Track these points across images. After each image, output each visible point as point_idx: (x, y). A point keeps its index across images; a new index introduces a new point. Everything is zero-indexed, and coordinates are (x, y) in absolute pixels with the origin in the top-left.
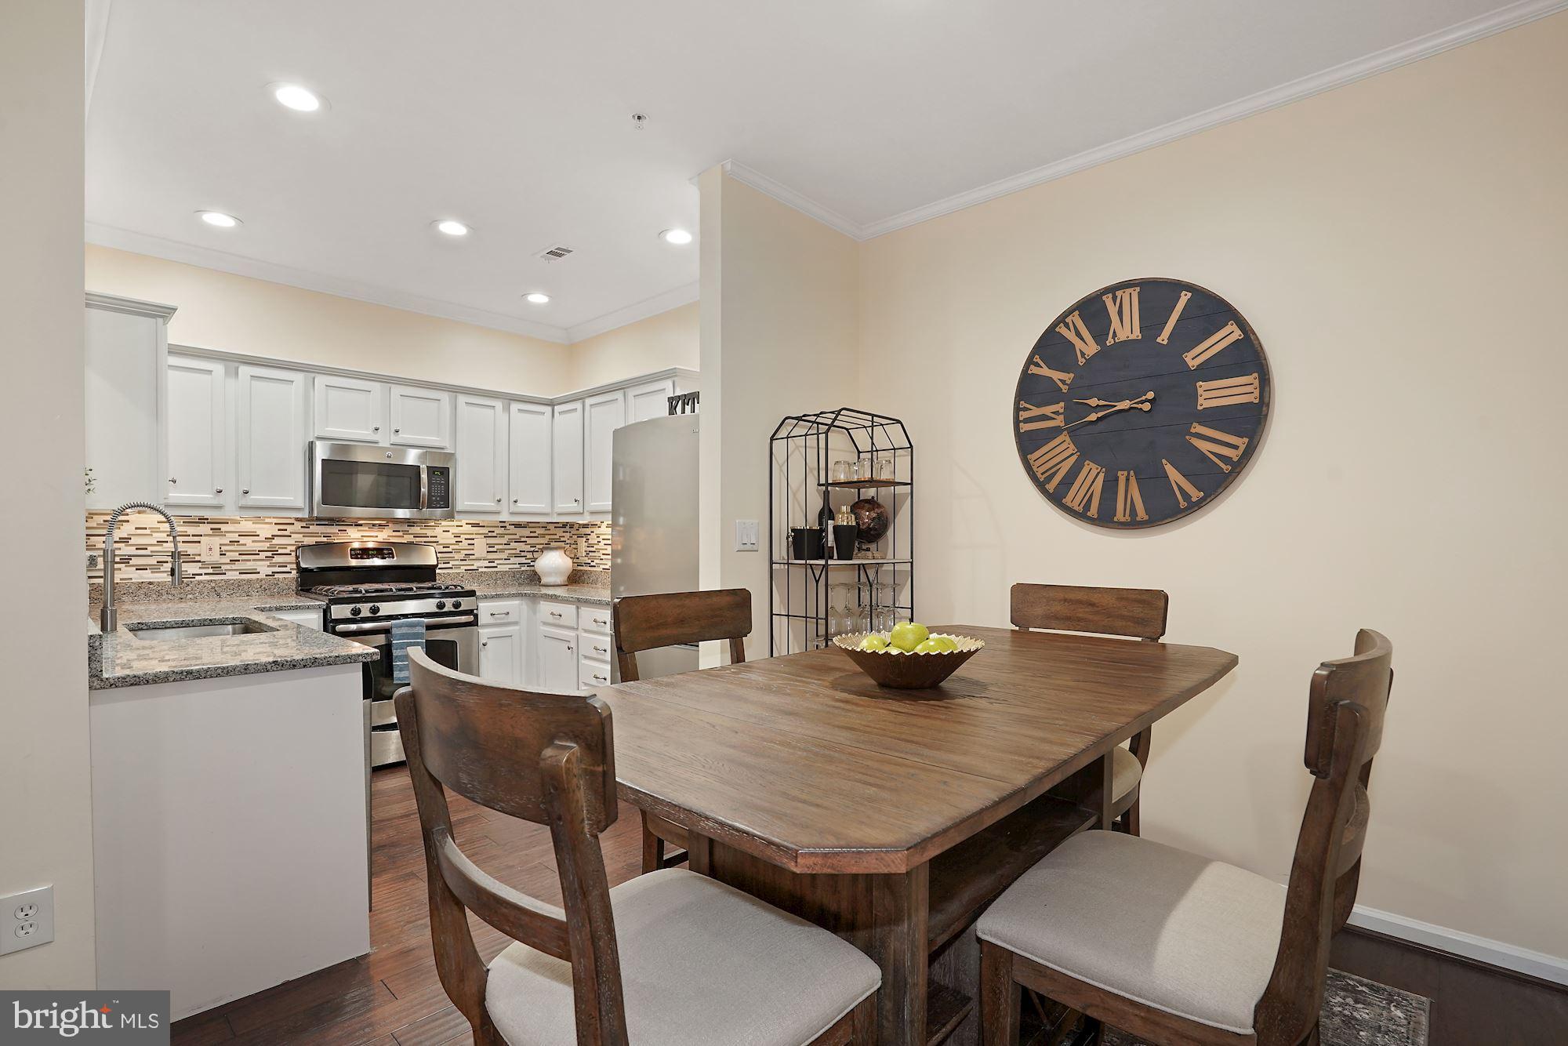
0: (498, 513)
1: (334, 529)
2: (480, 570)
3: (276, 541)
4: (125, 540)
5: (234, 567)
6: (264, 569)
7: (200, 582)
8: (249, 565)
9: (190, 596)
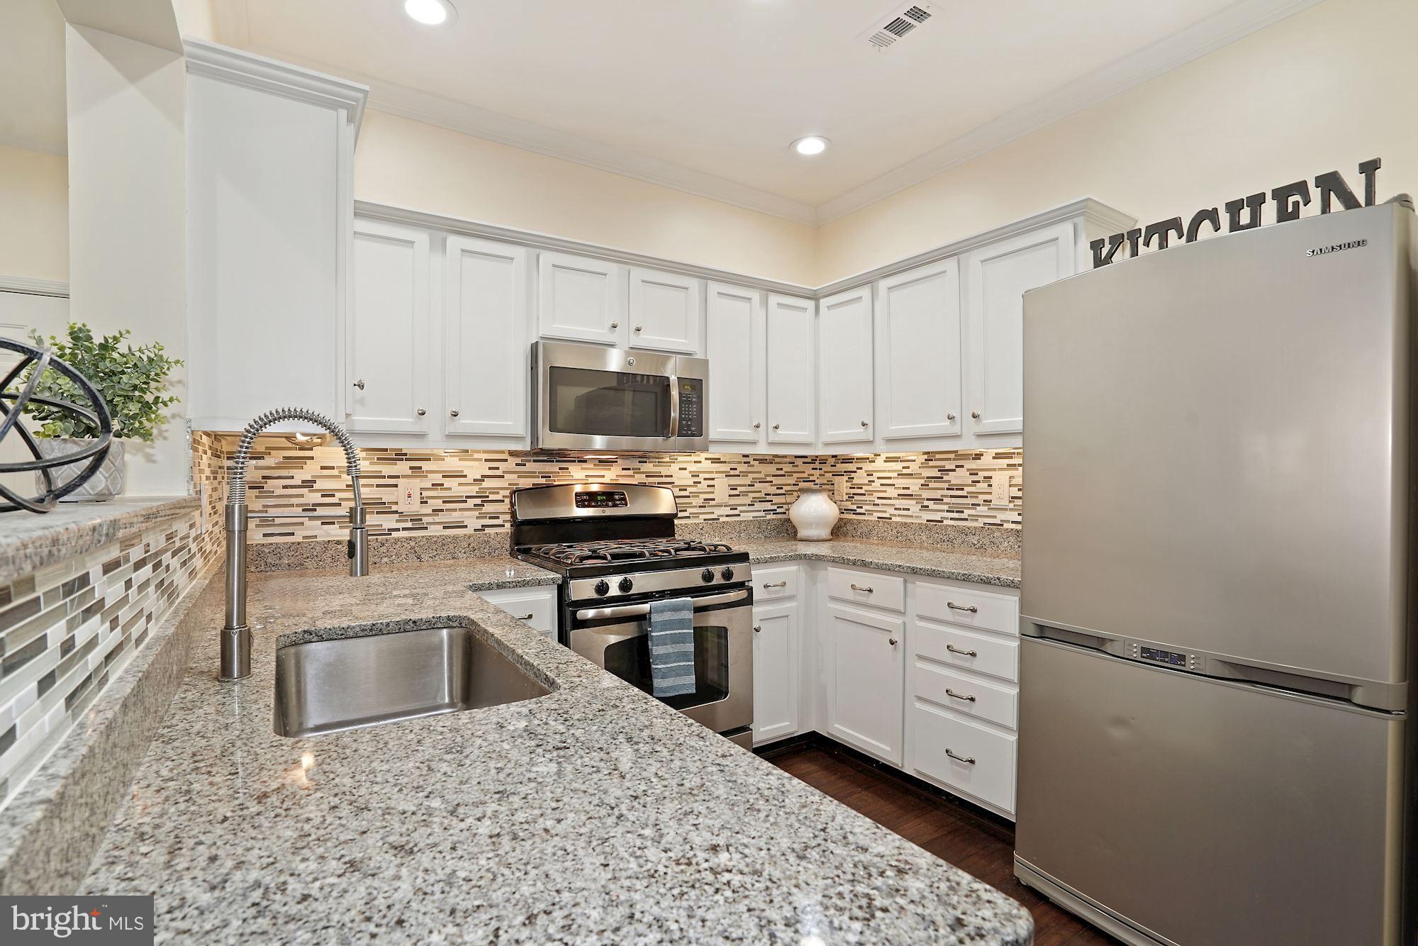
0: (754, 443)
1: (554, 467)
2: (722, 519)
3: (487, 483)
4: (308, 484)
5: (437, 519)
6: (473, 522)
7: (397, 540)
8: (455, 517)
9: (385, 560)
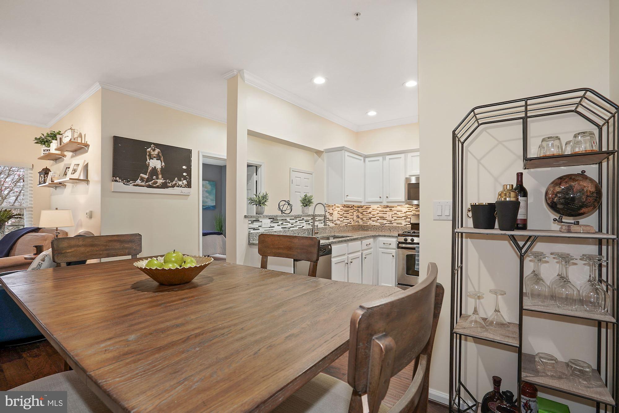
3: (408, 213)
4: (370, 213)
5: (395, 222)
6: (404, 223)
7: (386, 226)
8: (399, 221)
9: (383, 230)
